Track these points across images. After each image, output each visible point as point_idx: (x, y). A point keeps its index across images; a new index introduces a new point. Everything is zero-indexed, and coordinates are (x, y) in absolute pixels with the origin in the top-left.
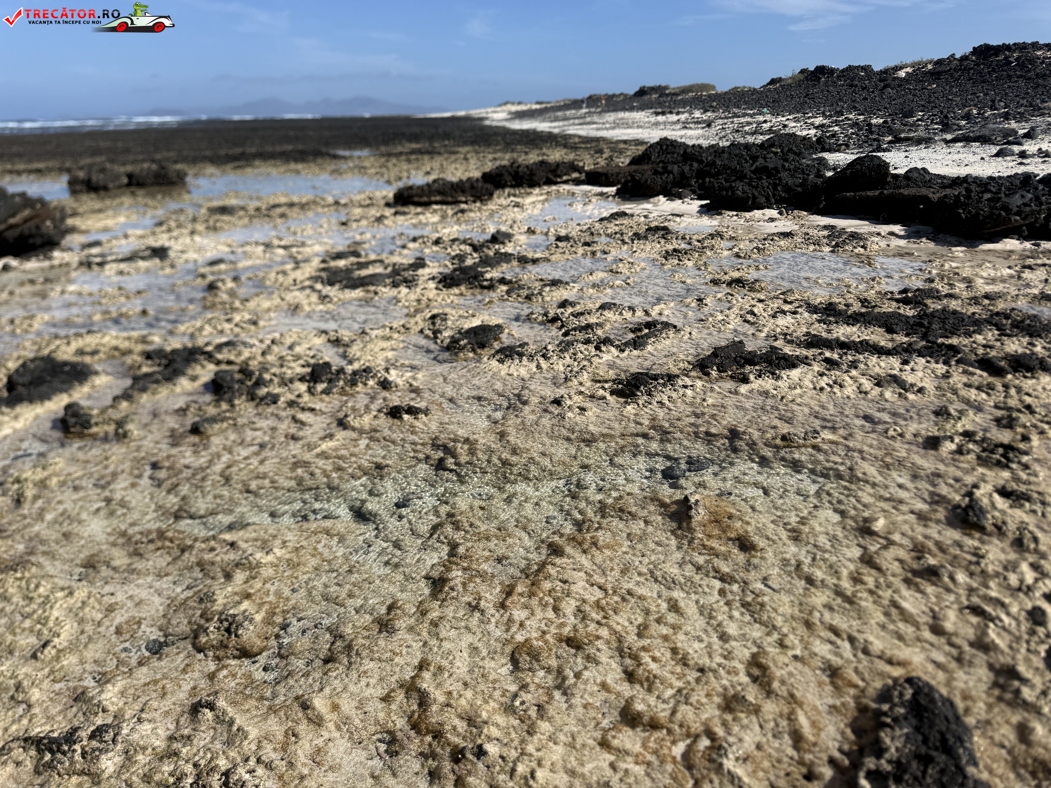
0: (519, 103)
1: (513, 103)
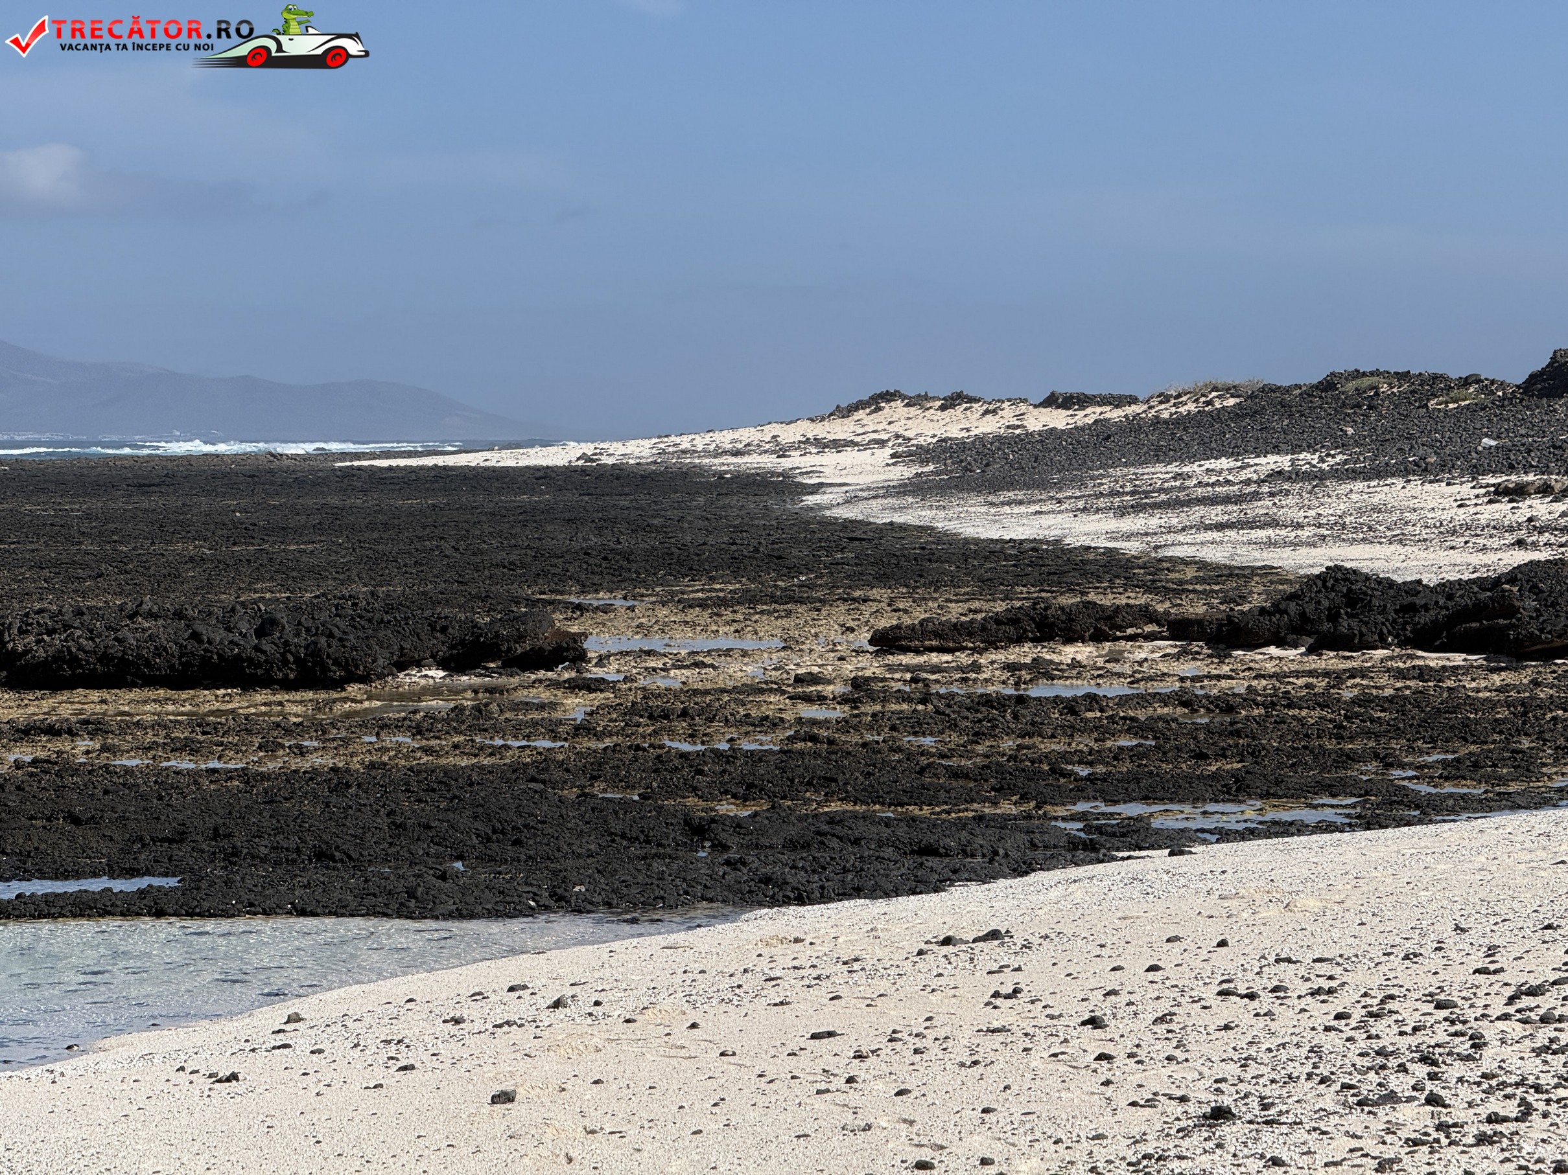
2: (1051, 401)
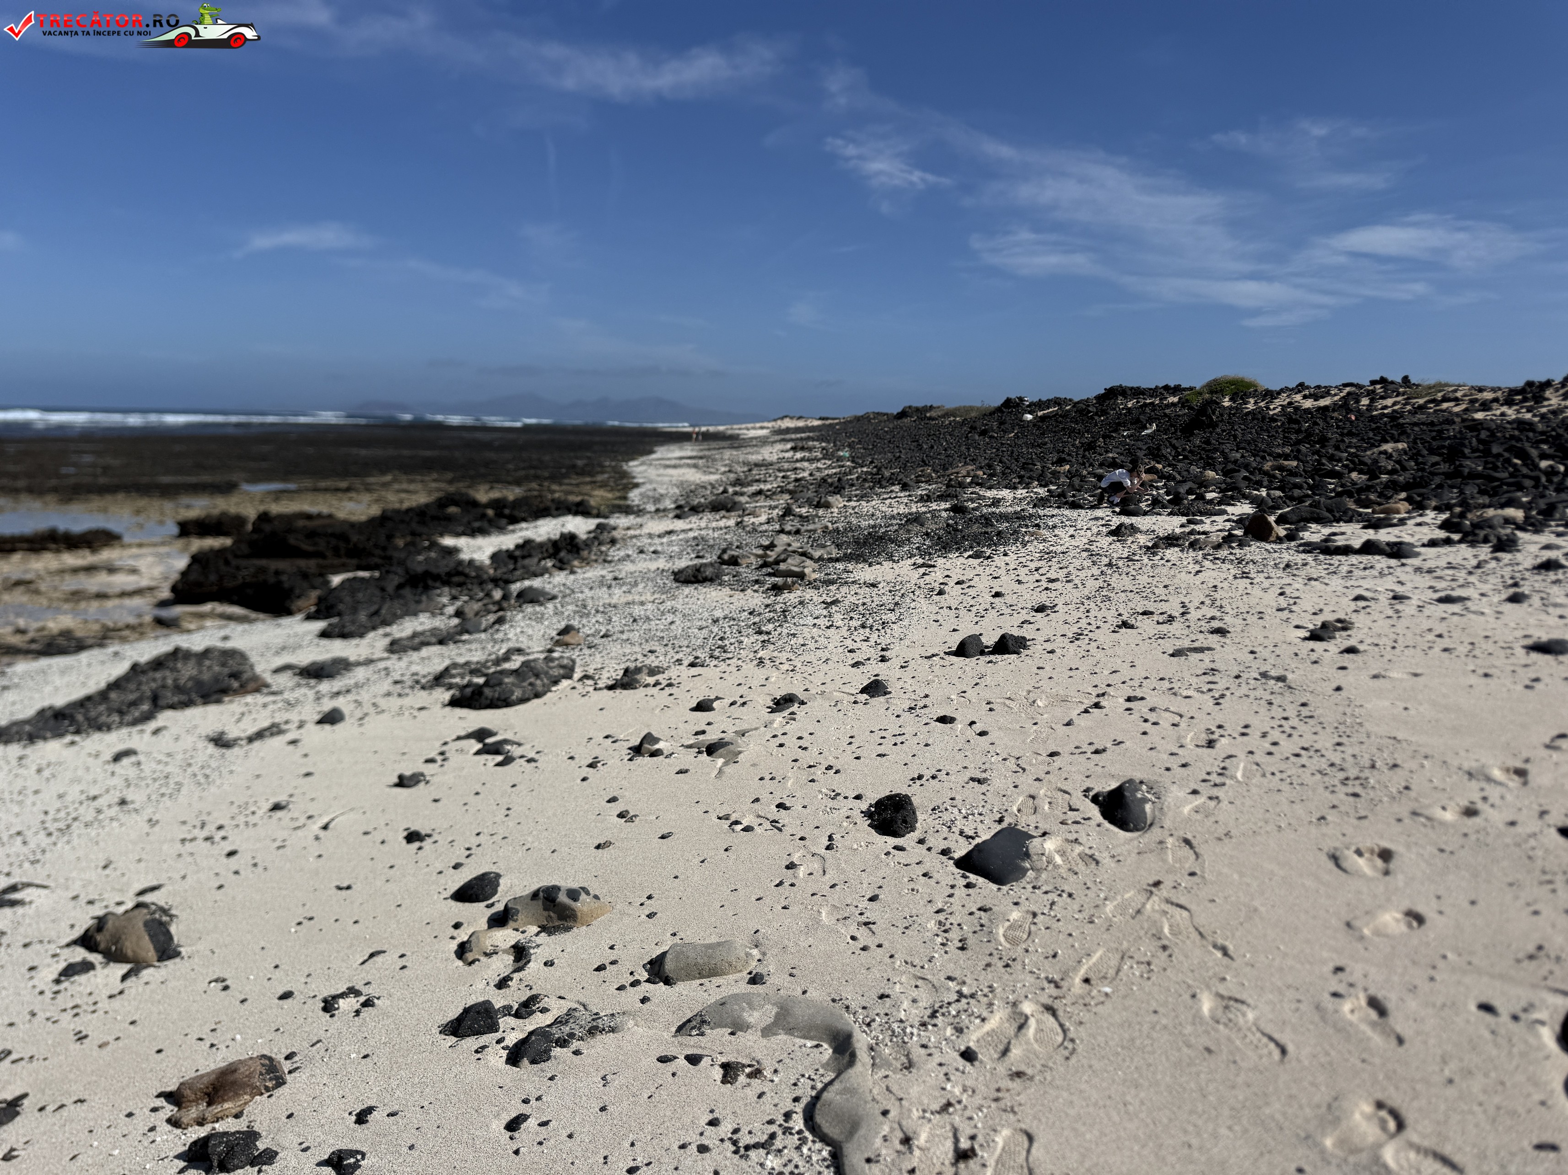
0: (800, 418)
1: (792, 418)
2: (820, 419)
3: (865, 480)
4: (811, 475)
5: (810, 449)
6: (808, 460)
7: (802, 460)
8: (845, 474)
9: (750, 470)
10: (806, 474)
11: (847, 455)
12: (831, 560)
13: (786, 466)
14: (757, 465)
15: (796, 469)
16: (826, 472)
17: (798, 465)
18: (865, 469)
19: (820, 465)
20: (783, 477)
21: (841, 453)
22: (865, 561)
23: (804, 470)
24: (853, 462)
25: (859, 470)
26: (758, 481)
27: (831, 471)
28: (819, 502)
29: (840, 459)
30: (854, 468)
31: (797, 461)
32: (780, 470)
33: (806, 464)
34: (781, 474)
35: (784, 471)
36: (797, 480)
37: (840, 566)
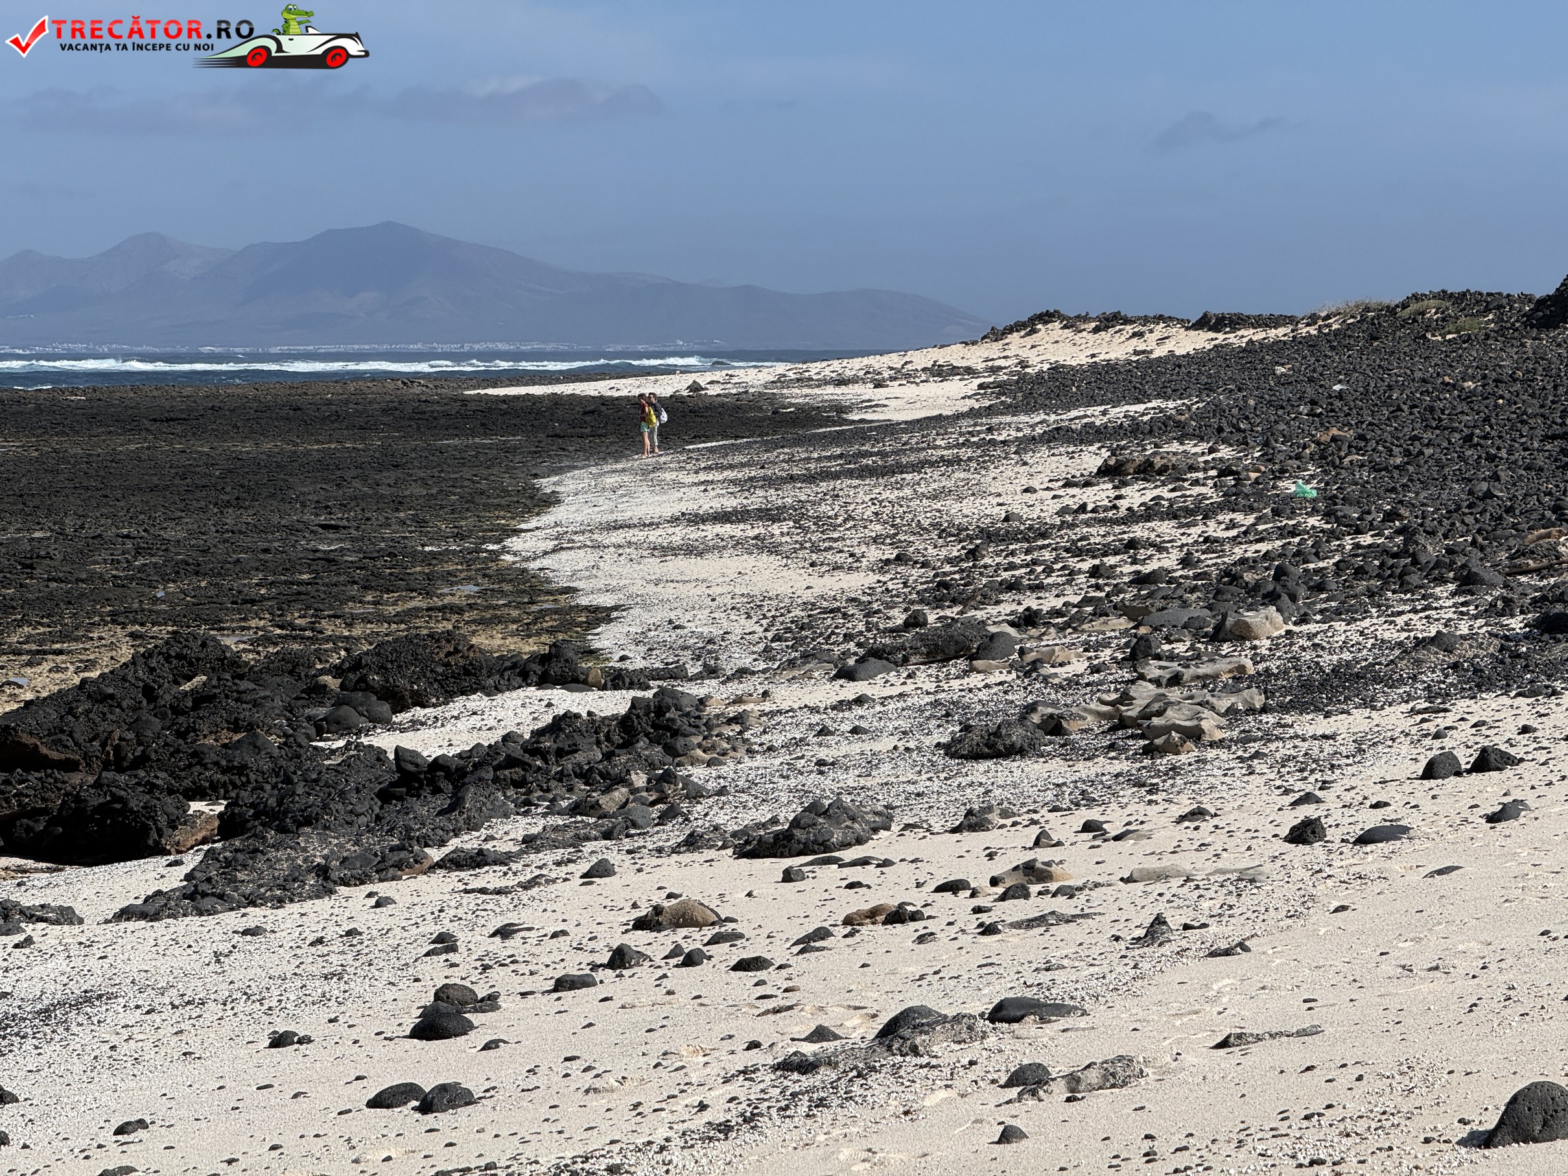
3: (1360, 572)
4: (1185, 562)
5: (1173, 473)
6: (1172, 514)
7: (1150, 513)
8: (1300, 555)
9: (973, 554)
10: (1169, 561)
11: (1311, 491)
12: (1251, 711)
13: (1097, 535)
14: (989, 536)
15: (1132, 544)
16: (1238, 552)
17: (1139, 531)
18: (1366, 539)
19: (1214, 529)
20: (1095, 572)
21: (1288, 486)
22: (1318, 710)
23: (1160, 548)
24: (1328, 515)
25: (1348, 542)
26: (1013, 586)
27: (1250, 551)
28: (1218, 628)
29: (1285, 506)
30: (1332, 535)
31: (1132, 517)
32: (1078, 553)
33: (1166, 528)
34: (1086, 565)
35: (1092, 552)
36: (1140, 580)
37: (1270, 719)
